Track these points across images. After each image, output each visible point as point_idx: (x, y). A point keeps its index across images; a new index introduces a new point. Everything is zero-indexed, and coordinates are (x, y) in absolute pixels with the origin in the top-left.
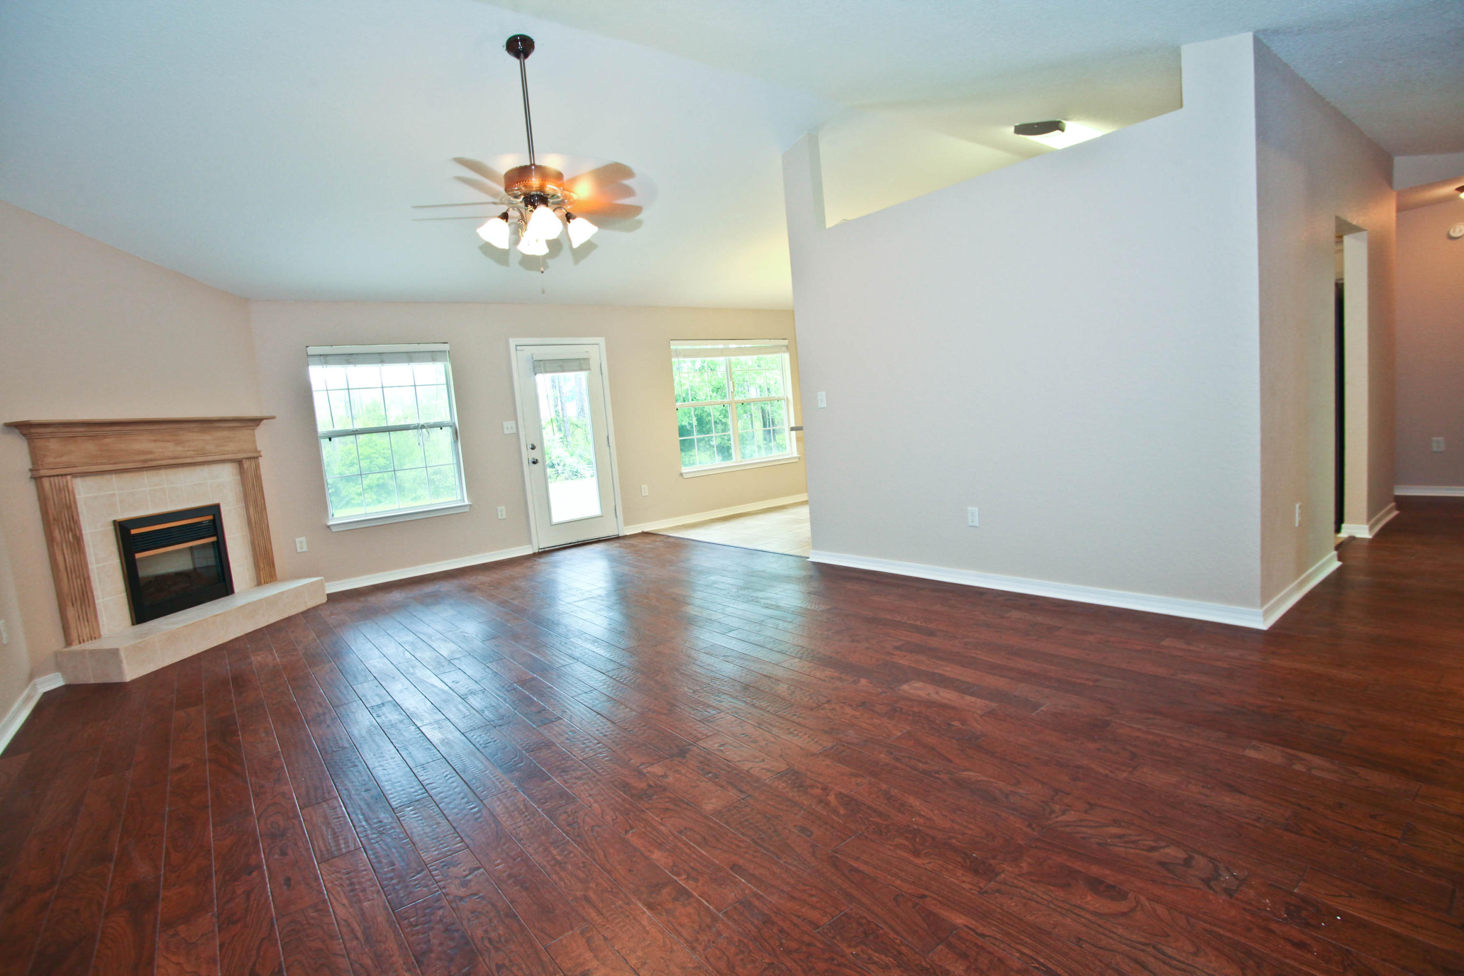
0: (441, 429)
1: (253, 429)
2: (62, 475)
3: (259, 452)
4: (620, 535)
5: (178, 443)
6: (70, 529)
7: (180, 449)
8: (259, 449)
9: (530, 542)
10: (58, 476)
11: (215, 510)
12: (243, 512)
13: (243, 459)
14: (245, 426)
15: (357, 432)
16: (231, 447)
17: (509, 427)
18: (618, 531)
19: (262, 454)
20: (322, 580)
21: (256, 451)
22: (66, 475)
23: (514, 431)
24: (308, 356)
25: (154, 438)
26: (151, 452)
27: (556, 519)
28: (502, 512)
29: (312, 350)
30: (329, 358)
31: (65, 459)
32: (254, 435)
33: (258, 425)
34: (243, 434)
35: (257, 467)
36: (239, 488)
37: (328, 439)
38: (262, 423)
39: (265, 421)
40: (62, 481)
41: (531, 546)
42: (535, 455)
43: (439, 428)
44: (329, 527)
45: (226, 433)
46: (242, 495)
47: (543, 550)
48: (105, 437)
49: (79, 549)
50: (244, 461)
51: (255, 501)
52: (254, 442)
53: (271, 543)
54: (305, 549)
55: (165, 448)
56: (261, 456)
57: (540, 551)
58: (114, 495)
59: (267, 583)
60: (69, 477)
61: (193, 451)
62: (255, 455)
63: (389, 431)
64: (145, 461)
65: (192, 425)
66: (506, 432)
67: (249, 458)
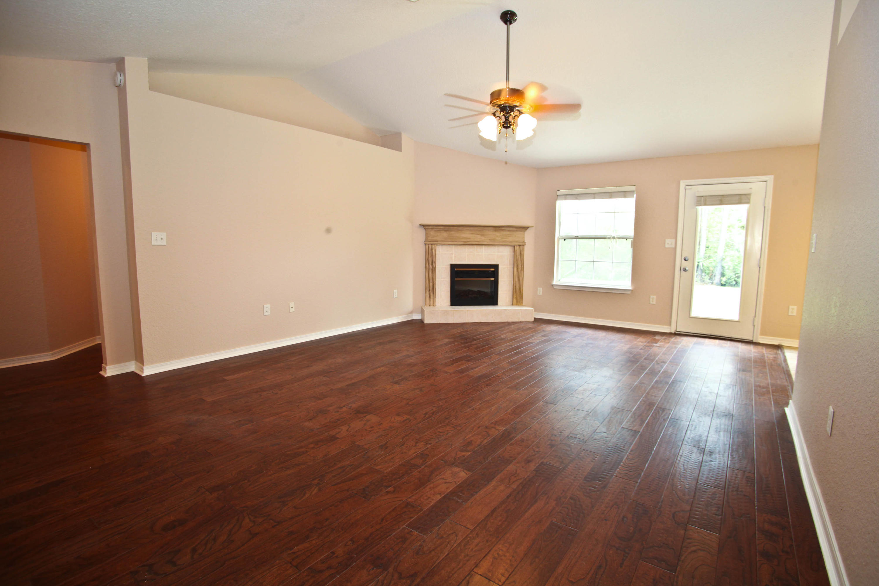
0: (627, 240)
1: (524, 232)
2: (433, 244)
3: (525, 242)
4: (754, 341)
5: (483, 235)
6: (432, 264)
7: (483, 238)
8: (525, 241)
9: (670, 324)
10: (431, 244)
11: (496, 267)
12: (512, 270)
13: (515, 245)
14: (518, 230)
15: (578, 238)
16: (510, 239)
17: (669, 243)
18: (753, 337)
19: (526, 244)
20: (532, 310)
21: (524, 242)
22: (434, 244)
23: (673, 246)
24: (557, 195)
25: (472, 233)
26: (469, 238)
27: (695, 313)
28: (653, 299)
29: (559, 193)
30: (567, 196)
31: (435, 238)
32: (524, 235)
33: (526, 230)
34: (518, 234)
35: (523, 250)
36: (512, 259)
37: (564, 240)
38: (528, 229)
39: (529, 228)
40: (432, 246)
41: (669, 327)
42: (685, 264)
43: (626, 239)
44: (552, 285)
45: (508, 233)
46: (512, 262)
47: (679, 333)
48: (451, 231)
49: (434, 273)
50: (515, 246)
51: (518, 266)
52: (524, 238)
53: (523, 287)
54: (541, 294)
55: (477, 237)
56: (525, 245)
57: (677, 332)
58: (452, 254)
59: (516, 305)
60: (435, 245)
61: (489, 239)
62: (523, 244)
63: (595, 239)
64: (466, 242)
65: (490, 228)
66: (667, 246)
67: (519, 245)
